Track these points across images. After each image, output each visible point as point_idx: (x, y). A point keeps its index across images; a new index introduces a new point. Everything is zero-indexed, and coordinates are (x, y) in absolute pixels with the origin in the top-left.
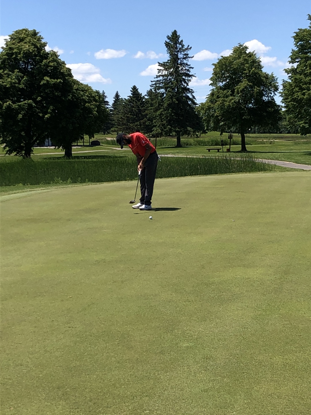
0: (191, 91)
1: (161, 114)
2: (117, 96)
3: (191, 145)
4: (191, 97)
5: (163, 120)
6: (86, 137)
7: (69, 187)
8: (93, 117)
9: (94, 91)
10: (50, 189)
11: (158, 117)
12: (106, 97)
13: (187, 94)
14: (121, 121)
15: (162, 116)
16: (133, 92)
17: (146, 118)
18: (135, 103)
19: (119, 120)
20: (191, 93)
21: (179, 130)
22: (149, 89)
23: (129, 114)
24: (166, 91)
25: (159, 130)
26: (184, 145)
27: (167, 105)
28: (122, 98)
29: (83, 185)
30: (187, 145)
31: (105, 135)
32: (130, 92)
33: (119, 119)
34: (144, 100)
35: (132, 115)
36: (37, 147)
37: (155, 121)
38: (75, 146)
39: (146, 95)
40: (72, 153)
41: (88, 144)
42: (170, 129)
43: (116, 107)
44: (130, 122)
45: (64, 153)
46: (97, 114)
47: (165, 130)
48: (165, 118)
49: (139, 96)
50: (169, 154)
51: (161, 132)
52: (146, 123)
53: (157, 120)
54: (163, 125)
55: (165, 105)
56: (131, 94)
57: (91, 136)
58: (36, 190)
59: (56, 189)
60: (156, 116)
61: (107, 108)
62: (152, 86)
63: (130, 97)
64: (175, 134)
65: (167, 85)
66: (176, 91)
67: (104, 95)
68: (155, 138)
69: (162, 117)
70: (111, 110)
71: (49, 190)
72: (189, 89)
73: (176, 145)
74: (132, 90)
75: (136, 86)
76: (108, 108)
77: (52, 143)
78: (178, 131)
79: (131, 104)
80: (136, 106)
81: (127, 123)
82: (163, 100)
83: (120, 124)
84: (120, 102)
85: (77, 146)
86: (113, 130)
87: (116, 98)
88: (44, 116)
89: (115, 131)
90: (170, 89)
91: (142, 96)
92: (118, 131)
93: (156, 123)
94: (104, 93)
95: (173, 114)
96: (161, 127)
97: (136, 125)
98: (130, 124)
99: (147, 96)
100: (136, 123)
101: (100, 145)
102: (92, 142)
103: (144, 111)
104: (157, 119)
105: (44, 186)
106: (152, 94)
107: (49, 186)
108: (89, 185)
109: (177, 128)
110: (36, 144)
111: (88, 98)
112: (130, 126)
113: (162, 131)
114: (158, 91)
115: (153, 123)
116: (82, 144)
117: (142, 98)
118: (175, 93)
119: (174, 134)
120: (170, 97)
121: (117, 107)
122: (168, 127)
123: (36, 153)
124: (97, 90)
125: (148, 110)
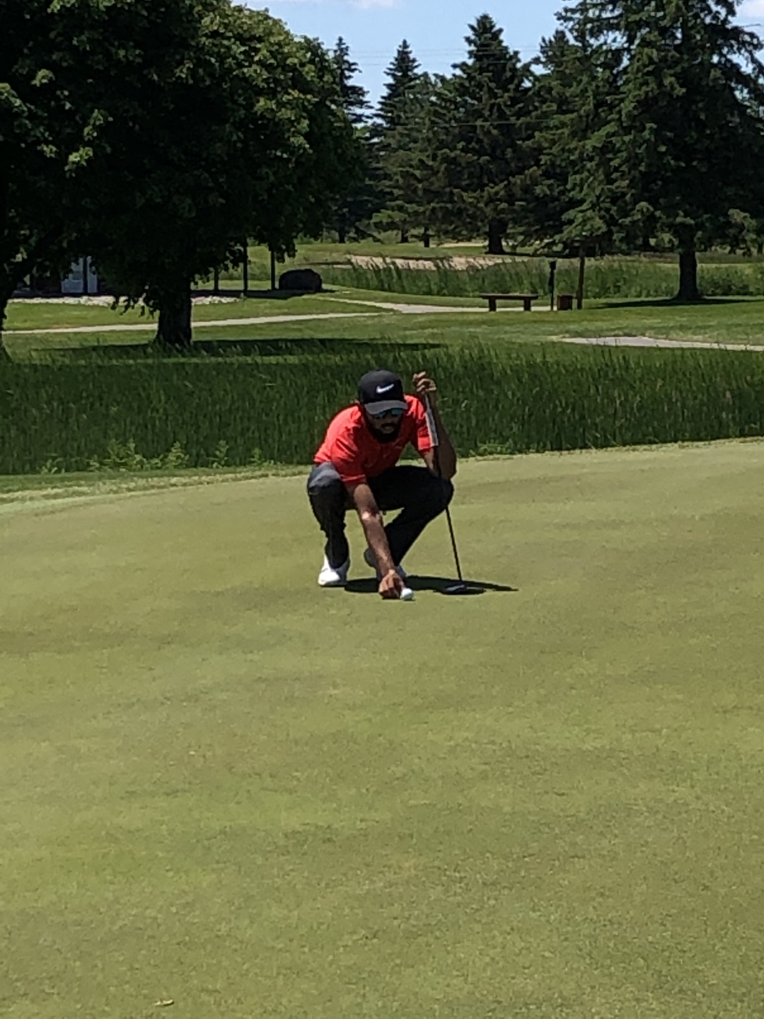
0: (747, 38)
1: (606, 149)
2: (404, 62)
3: (745, 294)
4: (747, 68)
5: (614, 176)
6: (259, 254)
7: (174, 485)
8: (288, 160)
9: (296, 40)
10: (83, 494)
11: (594, 163)
12: (353, 71)
13: (729, 57)
14: (420, 181)
15: (610, 156)
16: (475, 45)
17: (539, 166)
18: (485, 97)
19: (413, 175)
20: (750, 53)
21: (692, 222)
22: (550, 35)
23: (460, 146)
24: (630, 41)
25: (598, 222)
26: (714, 294)
27: (635, 108)
28: (426, 75)
29: (239, 476)
30: (729, 291)
31: (347, 245)
32: (466, 44)
33: (411, 170)
34: (527, 84)
35: (475, 152)
36: (32, 297)
37: (578, 177)
38: (206, 293)
39: (537, 61)
40: (193, 324)
41: (267, 285)
42: (651, 219)
43: (399, 117)
44: (464, 183)
45: (155, 326)
46: (307, 146)
47: (627, 220)
48: (624, 168)
49: (505, 65)
50: (643, 335)
51: (604, 229)
52: (538, 190)
53: (586, 174)
54: (615, 198)
55: (627, 107)
56: (470, 53)
57: (281, 247)
58: (23, 500)
59: (112, 495)
60: (581, 159)
61: (355, 121)
62: (566, 19)
63: (463, 66)
64: (670, 241)
65: (636, 12)
66: (678, 42)
67: (346, 58)
68: (576, 262)
69: (612, 163)
70: (376, 131)
71: (83, 499)
72: (737, 32)
73: (676, 292)
74: (473, 37)
75: (490, 16)
76: (359, 118)
77: (99, 281)
78: (683, 225)
79: (466, 101)
80: (491, 110)
81: (448, 190)
82: (615, 81)
83: (415, 191)
84: (416, 90)
85: (216, 292)
86: (381, 222)
87: (399, 74)
88: (62, 158)
89: (391, 226)
90: (650, 32)
91: (519, 65)
92: (407, 227)
93: (581, 191)
94: (341, 50)
95: (663, 149)
96: (608, 210)
97: (491, 200)
98: (465, 194)
99: (541, 66)
100: (490, 190)
101: (319, 290)
102: (283, 277)
103: (529, 132)
104: (589, 171)
105: (62, 480)
106: (563, 55)
107: (84, 478)
108: (266, 476)
109: (681, 213)
110: (25, 285)
111: (265, 75)
112: (464, 201)
113: (608, 225)
114: (592, 41)
115: (569, 186)
116: (238, 285)
117: (519, 73)
118: (673, 52)
119: (666, 240)
120: (650, 68)
121: (402, 114)
122: (638, 207)
123: (27, 325)
124: (311, 37)
125: (548, 128)
